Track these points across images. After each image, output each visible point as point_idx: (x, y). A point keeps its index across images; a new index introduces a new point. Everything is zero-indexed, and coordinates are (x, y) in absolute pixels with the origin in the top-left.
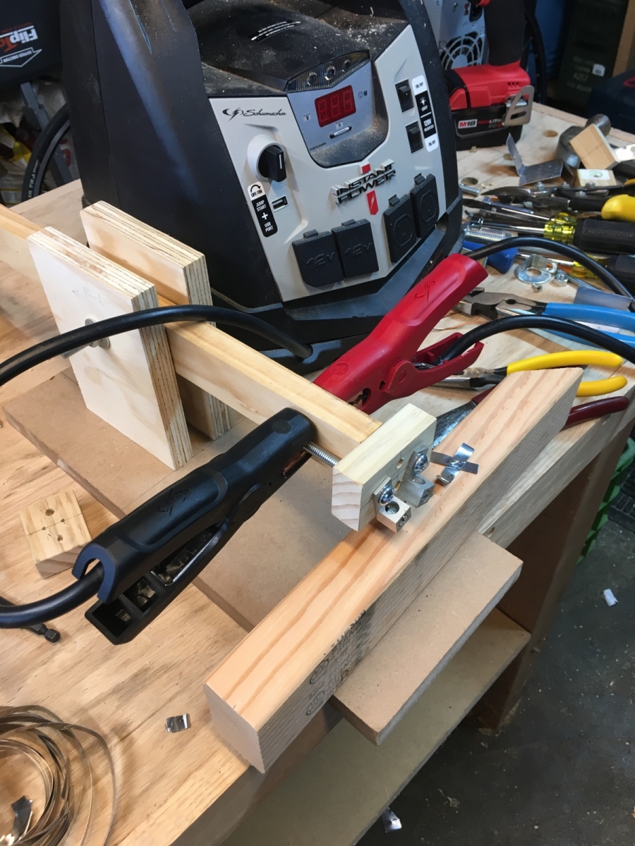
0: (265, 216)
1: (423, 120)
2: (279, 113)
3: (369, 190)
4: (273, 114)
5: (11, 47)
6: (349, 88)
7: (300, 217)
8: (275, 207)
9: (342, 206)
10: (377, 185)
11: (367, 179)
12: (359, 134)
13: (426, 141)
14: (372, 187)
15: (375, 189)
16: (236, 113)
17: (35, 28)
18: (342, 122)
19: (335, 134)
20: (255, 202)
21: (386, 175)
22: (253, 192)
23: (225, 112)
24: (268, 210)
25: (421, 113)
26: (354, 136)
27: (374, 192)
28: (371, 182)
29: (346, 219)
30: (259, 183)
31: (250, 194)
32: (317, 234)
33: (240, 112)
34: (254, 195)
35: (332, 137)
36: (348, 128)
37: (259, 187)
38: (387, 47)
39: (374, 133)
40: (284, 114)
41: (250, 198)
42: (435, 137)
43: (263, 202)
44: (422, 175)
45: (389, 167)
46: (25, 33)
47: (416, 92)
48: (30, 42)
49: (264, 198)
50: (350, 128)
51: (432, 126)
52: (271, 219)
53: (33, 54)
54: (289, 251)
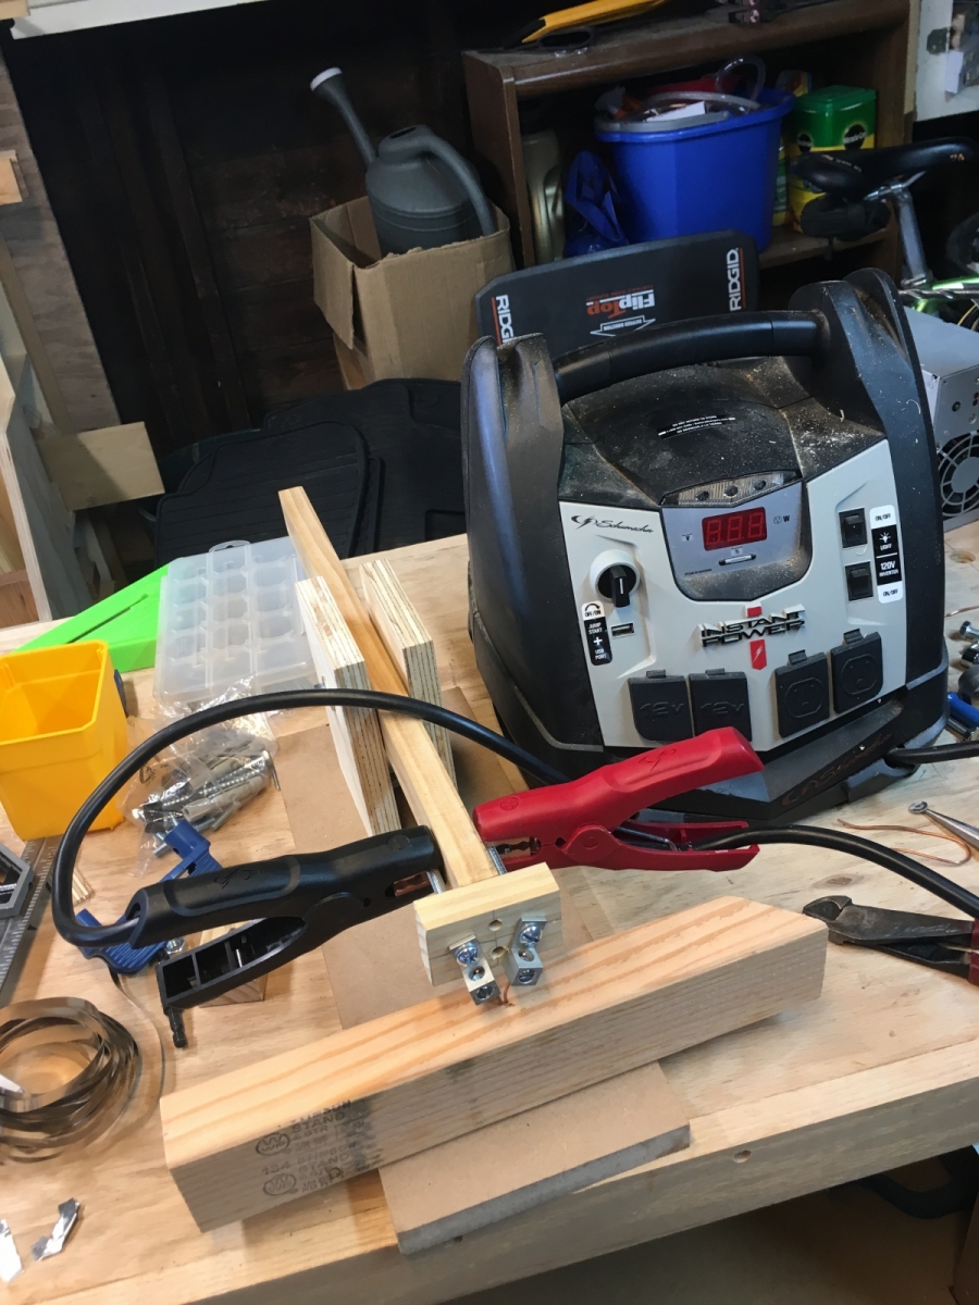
0: (598, 641)
1: (878, 563)
2: (643, 530)
3: (756, 638)
4: (635, 529)
5: (617, 313)
6: (762, 510)
7: (648, 651)
8: (614, 633)
9: (710, 650)
10: (770, 633)
11: (753, 624)
12: (767, 564)
13: (880, 590)
14: (761, 635)
15: (766, 638)
16: (588, 521)
17: (655, 293)
18: (742, 548)
19: (727, 561)
20: (587, 623)
21: (788, 624)
22: (589, 610)
23: (574, 519)
24: (603, 635)
25: (877, 552)
26: (757, 566)
27: (763, 641)
28: (760, 629)
29: (714, 666)
30: (599, 603)
31: (584, 612)
32: (665, 676)
33: (594, 521)
34: (588, 614)
35: (723, 563)
36: (750, 557)
37: (598, 607)
38: (834, 466)
39: (790, 568)
40: (650, 531)
41: (583, 617)
42: (900, 586)
43: (598, 624)
44: (861, 632)
45: (796, 614)
46: (641, 298)
47: (873, 524)
48: (644, 309)
49: (602, 621)
50: (753, 557)
51: (896, 571)
52: (606, 645)
53: (643, 323)
54: (623, 688)
